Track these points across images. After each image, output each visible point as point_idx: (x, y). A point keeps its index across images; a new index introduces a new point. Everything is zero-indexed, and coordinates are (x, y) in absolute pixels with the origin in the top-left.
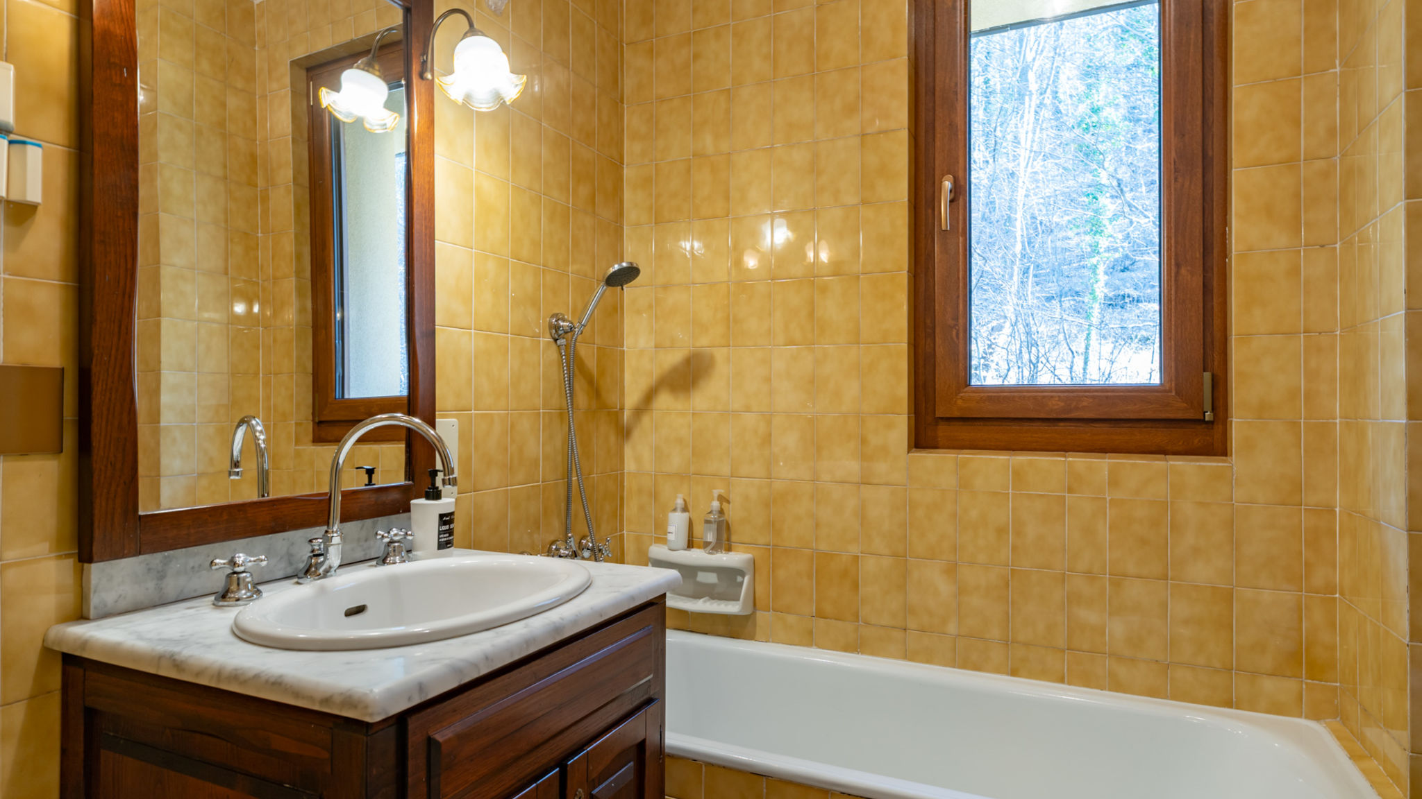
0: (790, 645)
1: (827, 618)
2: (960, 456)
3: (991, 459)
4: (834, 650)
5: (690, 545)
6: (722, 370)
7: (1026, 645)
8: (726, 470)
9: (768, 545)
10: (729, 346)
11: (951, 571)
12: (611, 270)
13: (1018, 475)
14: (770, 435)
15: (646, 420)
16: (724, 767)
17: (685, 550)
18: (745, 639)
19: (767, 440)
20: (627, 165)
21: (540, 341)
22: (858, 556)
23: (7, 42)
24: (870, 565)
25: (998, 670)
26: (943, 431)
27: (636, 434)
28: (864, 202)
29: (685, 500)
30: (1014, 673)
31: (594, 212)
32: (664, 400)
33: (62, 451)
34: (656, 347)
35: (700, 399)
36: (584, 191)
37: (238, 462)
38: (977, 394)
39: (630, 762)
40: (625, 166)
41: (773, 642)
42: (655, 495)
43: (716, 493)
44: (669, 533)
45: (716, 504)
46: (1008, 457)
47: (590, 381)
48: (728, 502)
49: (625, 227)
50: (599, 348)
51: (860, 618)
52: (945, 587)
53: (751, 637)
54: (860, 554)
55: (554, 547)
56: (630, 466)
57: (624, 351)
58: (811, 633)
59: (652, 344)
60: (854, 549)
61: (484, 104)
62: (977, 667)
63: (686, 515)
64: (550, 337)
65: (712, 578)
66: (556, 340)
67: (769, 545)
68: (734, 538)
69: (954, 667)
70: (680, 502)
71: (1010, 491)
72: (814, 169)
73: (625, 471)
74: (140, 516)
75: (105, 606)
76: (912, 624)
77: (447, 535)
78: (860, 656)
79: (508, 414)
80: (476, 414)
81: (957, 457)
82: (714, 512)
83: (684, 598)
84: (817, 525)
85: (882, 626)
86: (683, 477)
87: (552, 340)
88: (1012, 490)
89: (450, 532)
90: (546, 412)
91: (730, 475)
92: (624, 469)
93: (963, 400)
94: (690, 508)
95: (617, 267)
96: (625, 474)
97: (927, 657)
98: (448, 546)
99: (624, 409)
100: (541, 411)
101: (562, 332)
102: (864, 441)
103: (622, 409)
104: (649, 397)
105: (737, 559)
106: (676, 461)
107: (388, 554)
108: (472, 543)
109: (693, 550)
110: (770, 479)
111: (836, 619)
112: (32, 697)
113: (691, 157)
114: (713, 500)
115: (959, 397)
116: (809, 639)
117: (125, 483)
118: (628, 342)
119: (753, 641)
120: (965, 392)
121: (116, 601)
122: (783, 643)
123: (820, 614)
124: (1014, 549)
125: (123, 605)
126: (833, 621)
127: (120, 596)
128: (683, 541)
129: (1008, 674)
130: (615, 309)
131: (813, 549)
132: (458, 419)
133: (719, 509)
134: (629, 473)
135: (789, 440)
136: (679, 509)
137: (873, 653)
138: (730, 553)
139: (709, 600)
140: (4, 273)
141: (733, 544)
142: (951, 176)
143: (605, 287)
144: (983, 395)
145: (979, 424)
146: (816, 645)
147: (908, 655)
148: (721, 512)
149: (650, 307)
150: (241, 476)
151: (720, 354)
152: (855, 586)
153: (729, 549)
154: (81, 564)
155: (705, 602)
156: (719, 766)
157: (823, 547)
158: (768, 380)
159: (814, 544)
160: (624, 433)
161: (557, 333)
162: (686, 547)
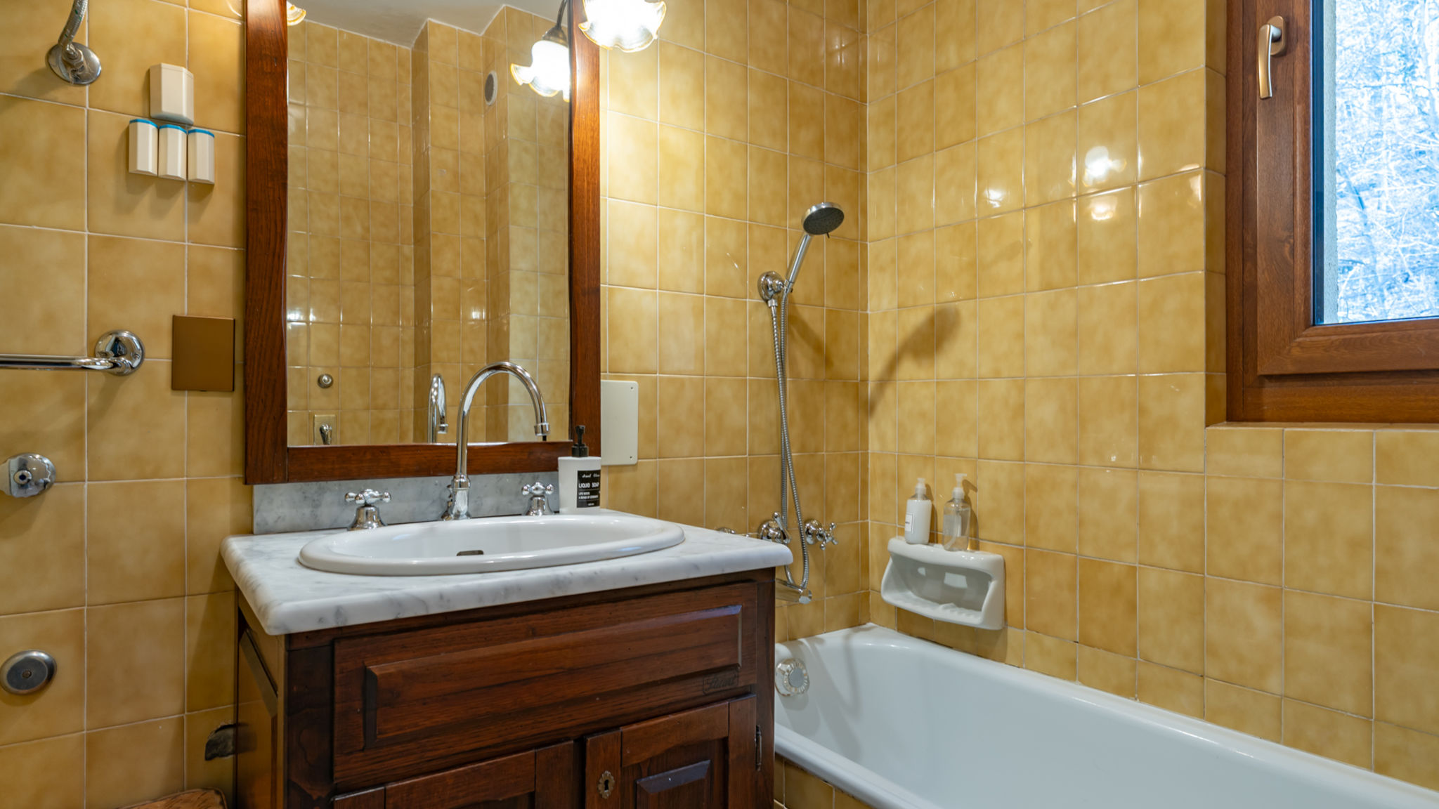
0: (1048, 675)
1: (1093, 647)
2: (1286, 430)
3: (1340, 433)
4: (1101, 690)
5: (933, 538)
6: (968, 327)
7: (1403, 727)
8: (973, 450)
9: (1020, 545)
10: (976, 298)
11: (1273, 599)
12: (809, 212)
13: (1386, 457)
14: (1023, 405)
15: (889, 392)
16: (853, 797)
17: (927, 544)
18: (994, 660)
19: (1020, 411)
20: (870, 102)
21: (746, 302)
22: (1135, 568)
23: (189, 51)
24: (1151, 581)
25: (1351, 758)
26: (1271, 394)
27: (880, 409)
28: (1143, 82)
29: (927, 486)
30: (1381, 768)
31: (822, 159)
32: (908, 369)
33: (233, 390)
34: (898, 308)
35: (944, 366)
36: (806, 136)
37: (443, 417)
38: (1326, 338)
39: (705, 760)
40: (868, 104)
41: (1026, 668)
42: (899, 479)
43: (960, 477)
44: (907, 523)
45: (959, 491)
46: (1372, 431)
47: (818, 347)
48: (976, 490)
49: (868, 174)
50: (830, 311)
51: (1138, 652)
52: (1263, 623)
53: (1001, 659)
54: (1137, 565)
55: (765, 526)
56: (874, 446)
57: (867, 314)
58: (1073, 663)
59: (895, 304)
60: (1130, 558)
61: (634, 44)
62: (1315, 748)
63: (928, 502)
64: (760, 298)
65: (959, 582)
66: (767, 301)
67: (1023, 545)
68: (982, 534)
69: (1278, 742)
70: (920, 487)
71: (1374, 483)
72: (1076, 55)
73: (869, 451)
74: (289, 449)
75: (267, 524)
76: (1212, 669)
77: (589, 493)
78: (1137, 703)
79: (703, 378)
80: (660, 377)
81: (1283, 430)
82: (956, 501)
83: (929, 602)
84: (1081, 523)
85: (1167, 666)
86: (927, 458)
87: (763, 301)
88: (1378, 481)
89: (595, 491)
90: (753, 380)
91: (977, 456)
92: (868, 449)
93: (1302, 348)
94: (934, 495)
95: (814, 209)
96: (870, 455)
97: (1237, 720)
98: (590, 504)
99: (868, 380)
100: (748, 378)
101: (772, 292)
102: (1143, 411)
103: (865, 380)
104: (892, 366)
105: (982, 559)
106: (920, 440)
107: (531, 507)
108: (658, 512)
109: (936, 545)
110: (1024, 461)
111: (1106, 650)
112: (211, 593)
113: (934, 77)
114: (956, 486)
115: (1294, 344)
116: (1070, 671)
117: (274, 418)
118: (871, 304)
119: (1003, 665)
120: (1306, 336)
121: (276, 522)
122: (1039, 672)
123: (1085, 641)
124: (1381, 573)
125: (281, 525)
126: (1102, 651)
127: (279, 518)
128: (924, 532)
129: (1369, 768)
130: (854, 267)
131: (1076, 554)
132: (637, 381)
133: (963, 498)
134: (873, 454)
135: (1044, 412)
136: (919, 496)
137: (1155, 702)
138: (977, 552)
139: (953, 607)
140: (188, 242)
141: (981, 541)
142: (1281, 18)
143: (809, 237)
144: (1334, 338)
145: (1331, 383)
146: (1080, 680)
147: (1205, 713)
148: (966, 501)
149: (893, 261)
150: (447, 431)
151: (965, 309)
152: (1132, 608)
153: (976, 547)
154: (248, 487)
155: (946, 608)
156: (848, 795)
157: (1089, 552)
158: (1020, 336)
159: (1077, 548)
160: (866, 408)
161: (767, 292)
162: (927, 541)
